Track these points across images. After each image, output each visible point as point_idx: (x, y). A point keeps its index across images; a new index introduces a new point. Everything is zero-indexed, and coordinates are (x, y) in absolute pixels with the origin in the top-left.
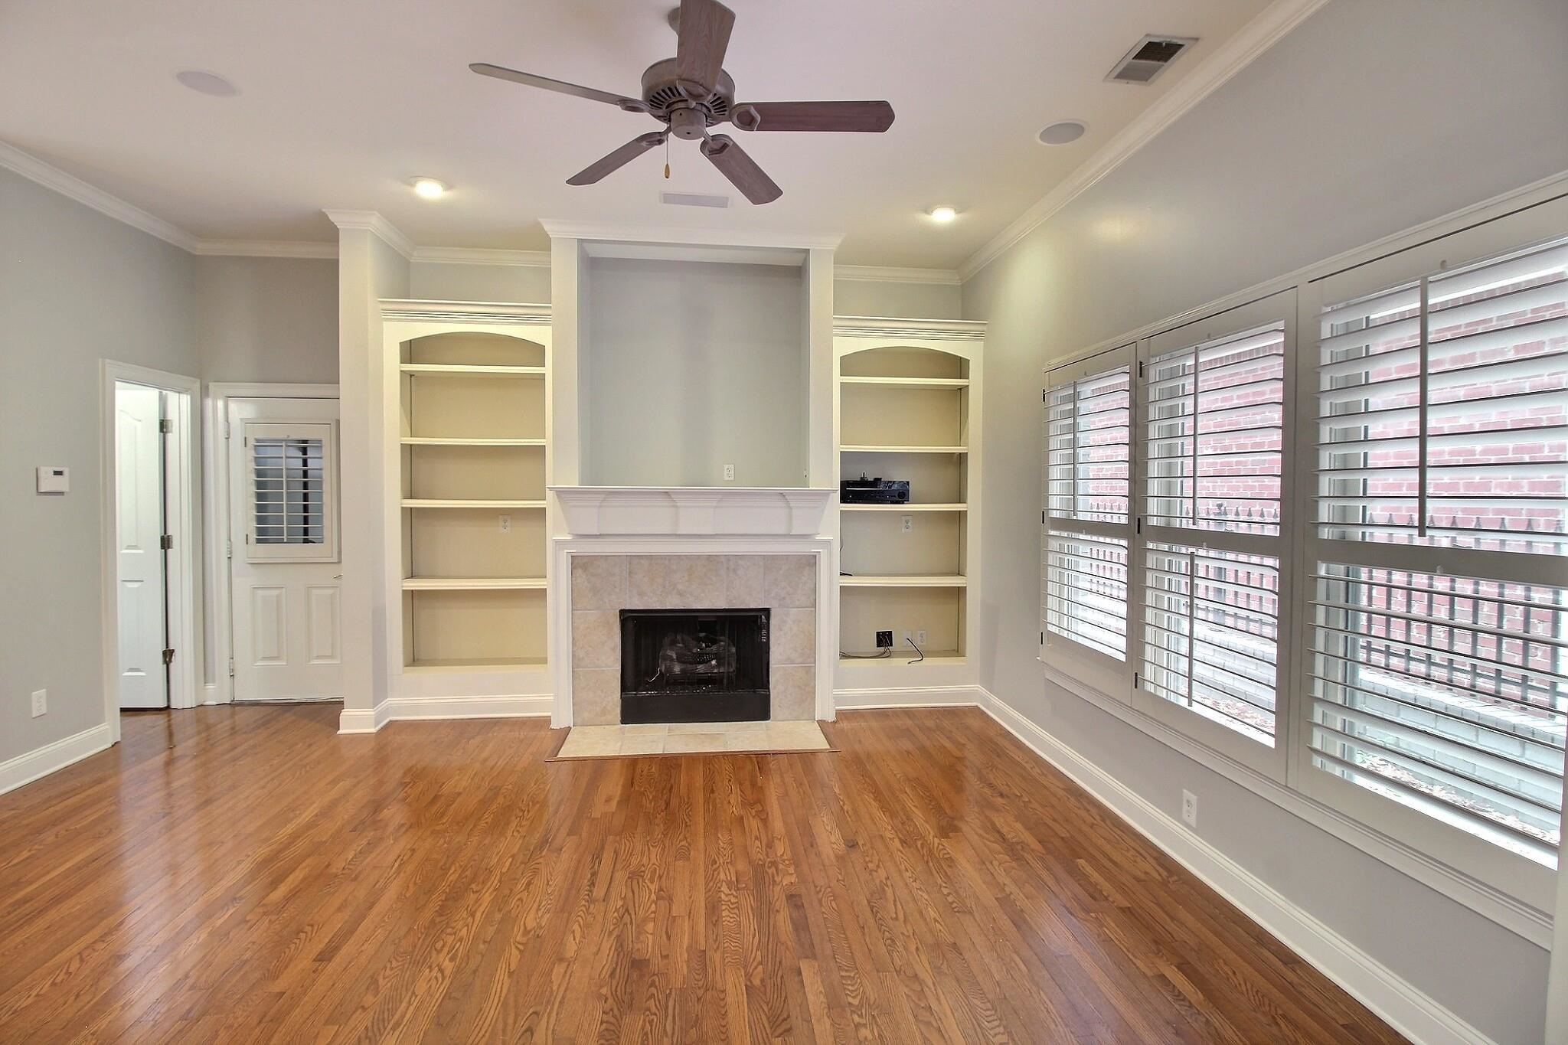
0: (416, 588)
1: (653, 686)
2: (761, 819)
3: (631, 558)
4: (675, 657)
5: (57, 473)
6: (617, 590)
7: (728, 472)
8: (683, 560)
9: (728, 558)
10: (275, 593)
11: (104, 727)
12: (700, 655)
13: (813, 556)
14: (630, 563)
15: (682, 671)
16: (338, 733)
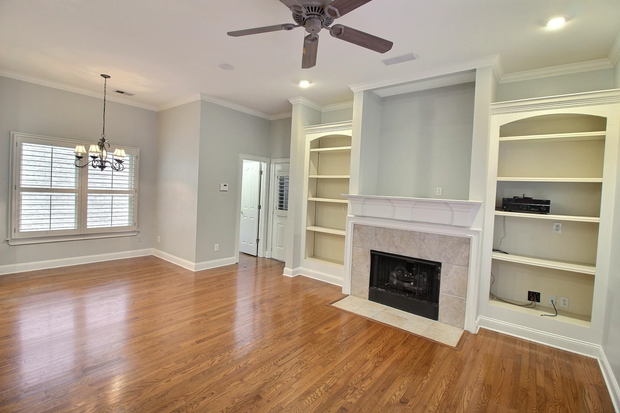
0: (316, 231)
1: (386, 288)
2: (375, 365)
3: (376, 228)
4: (395, 276)
5: (225, 185)
6: (370, 241)
7: (438, 191)
8: (398, 231)
9: (420, 233)
10: (282, 226)
11: (234, 257)
12: (408, 278)
13: (469, 238)
14: (376, 230)
15: (397, 283)
16: (283, 275)
